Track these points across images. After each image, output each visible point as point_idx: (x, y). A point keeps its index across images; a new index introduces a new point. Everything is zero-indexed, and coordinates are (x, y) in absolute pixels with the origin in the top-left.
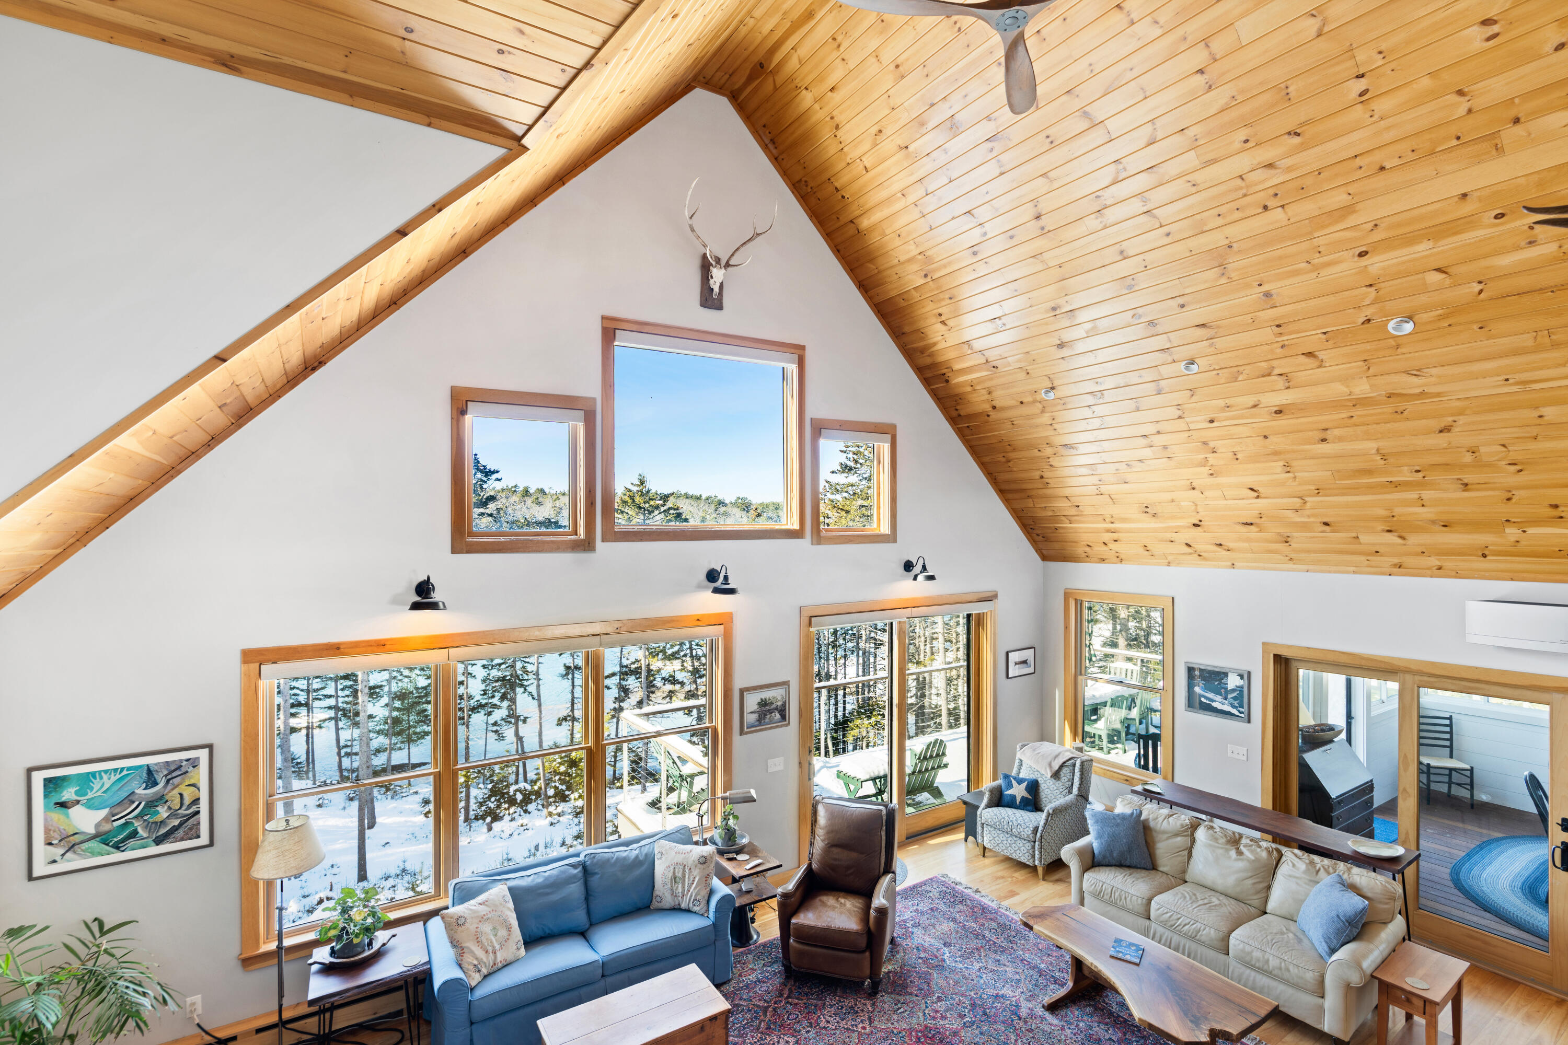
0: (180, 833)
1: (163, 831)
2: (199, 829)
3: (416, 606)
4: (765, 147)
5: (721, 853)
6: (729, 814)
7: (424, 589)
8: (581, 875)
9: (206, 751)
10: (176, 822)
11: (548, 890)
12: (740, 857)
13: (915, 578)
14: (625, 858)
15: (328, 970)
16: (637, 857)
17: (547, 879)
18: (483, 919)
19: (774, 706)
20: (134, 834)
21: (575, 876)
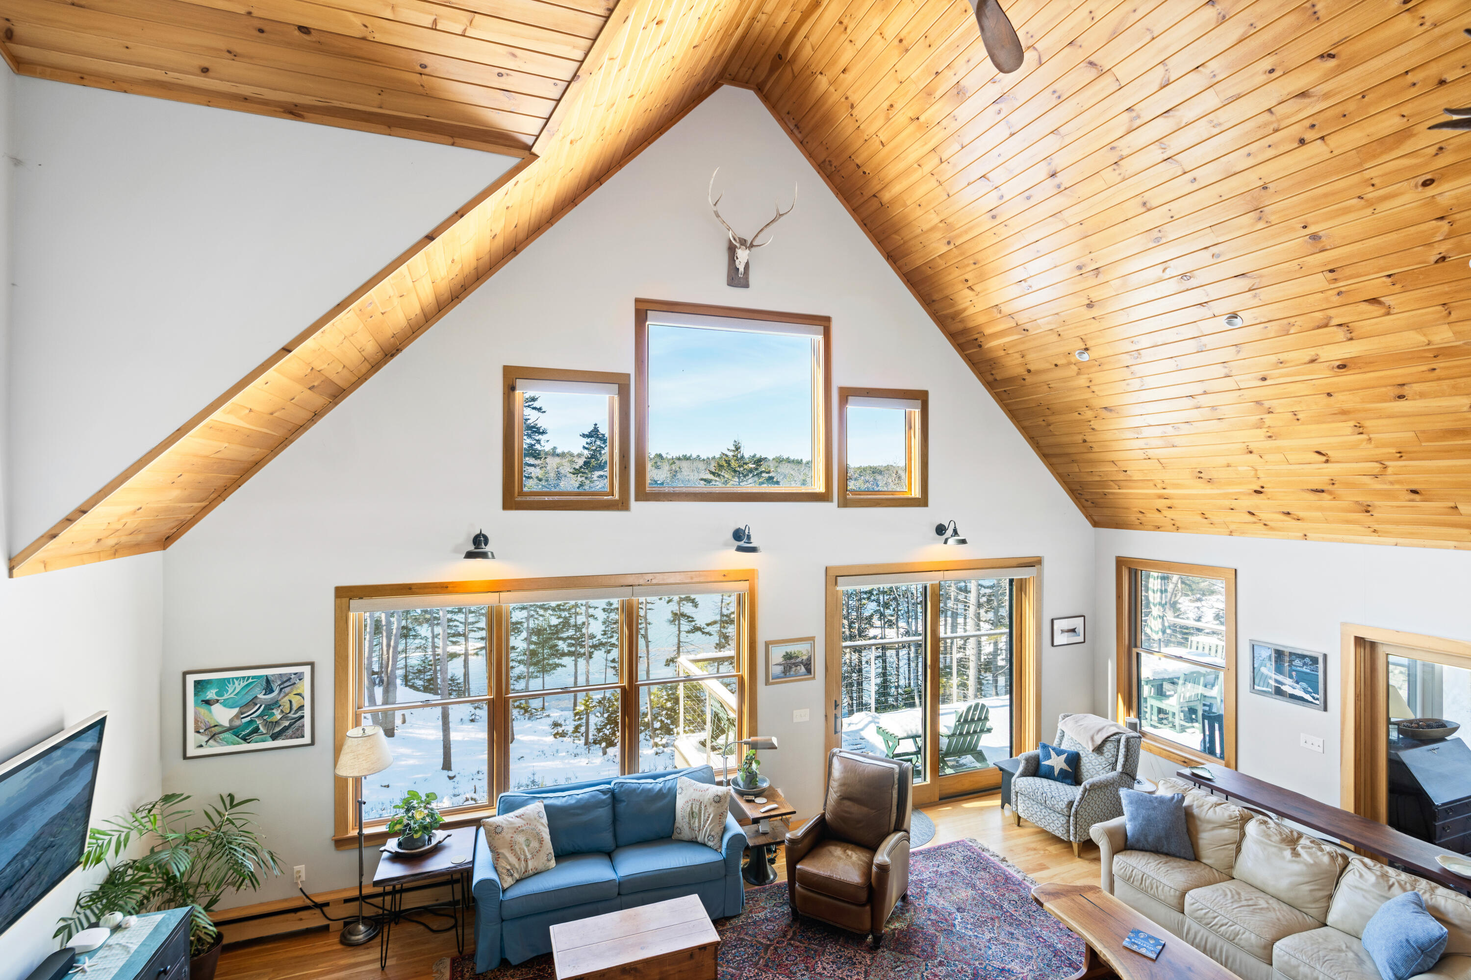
0: (290, 732)
1: (277, 729)
2: (303, 730)
3: (470, 555)
4: (791, 133)
5: (741, 794)
6: (752, 759)
7: (480, 540)
8: (609, 801)
9: (309, 667)
10: (287, 723)
11: (579, 811)
12: (759, 800)
13: (946, 542)
14: (650, 790)
15: (396, 858)
16: (661, 790)
17: (578, 801)
18: (518, 830)
19: (799, 660)
20: (256, 730)
21: (603, 801)
